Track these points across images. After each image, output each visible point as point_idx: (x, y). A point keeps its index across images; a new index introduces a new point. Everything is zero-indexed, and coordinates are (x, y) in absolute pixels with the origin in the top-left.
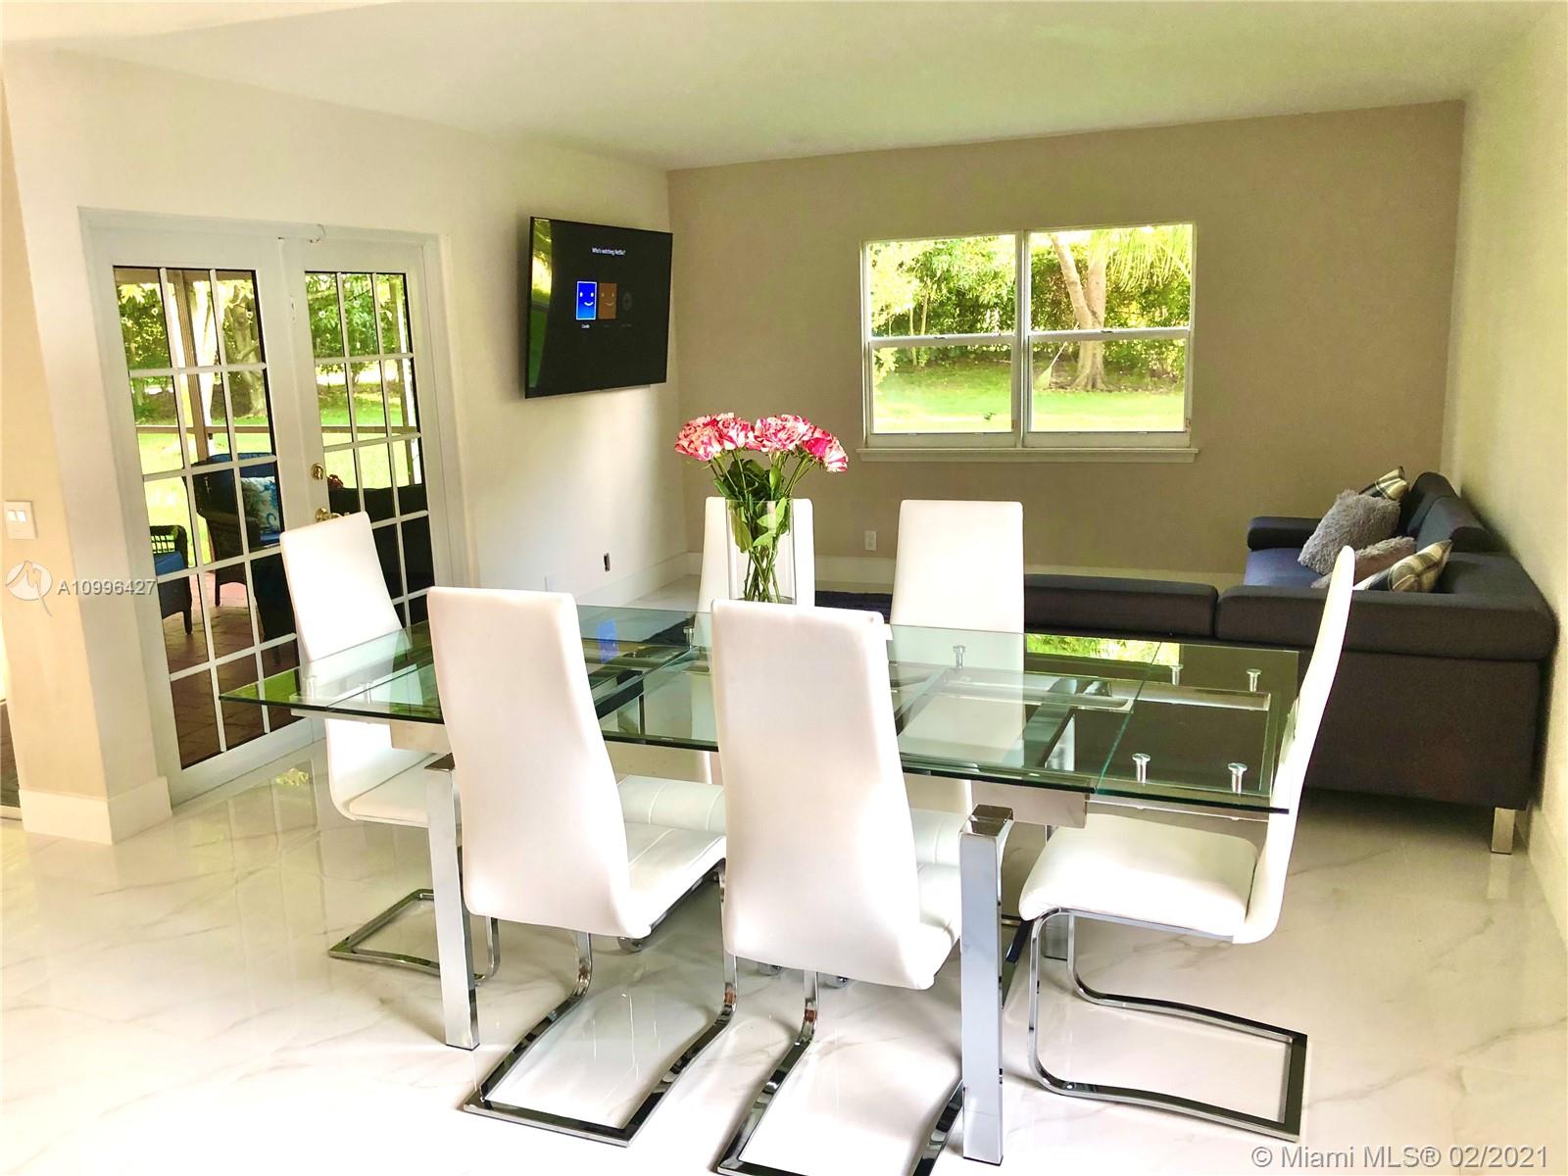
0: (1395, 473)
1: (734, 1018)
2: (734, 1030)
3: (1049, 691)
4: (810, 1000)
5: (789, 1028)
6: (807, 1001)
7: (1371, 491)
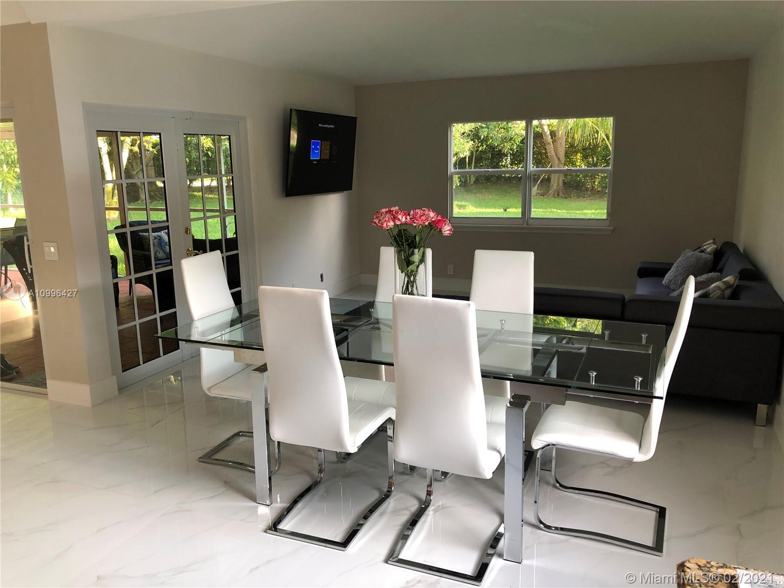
0: (711, 241)
1: (393, 494)
2: (393, 499)
3: (545, 342)
4: (430, 485)
5: (419, 499)
6: (428, 486)
7: (699, 250)
